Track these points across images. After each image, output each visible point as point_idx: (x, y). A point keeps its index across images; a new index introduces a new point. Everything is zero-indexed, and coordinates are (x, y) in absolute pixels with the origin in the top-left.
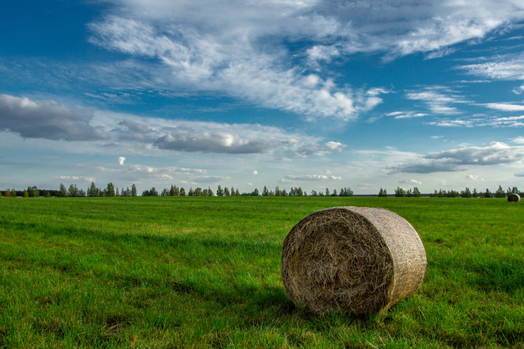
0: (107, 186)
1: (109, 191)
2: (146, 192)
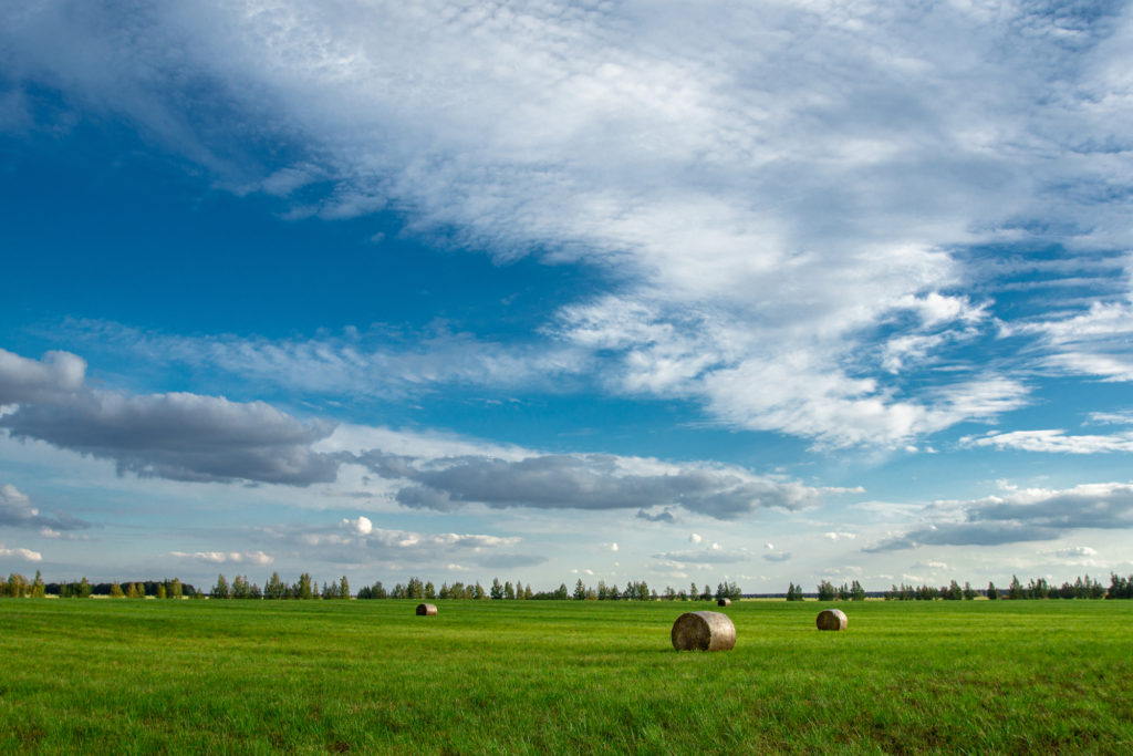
0: (299, 580)
1: (301, 589)
2: (367, 590)
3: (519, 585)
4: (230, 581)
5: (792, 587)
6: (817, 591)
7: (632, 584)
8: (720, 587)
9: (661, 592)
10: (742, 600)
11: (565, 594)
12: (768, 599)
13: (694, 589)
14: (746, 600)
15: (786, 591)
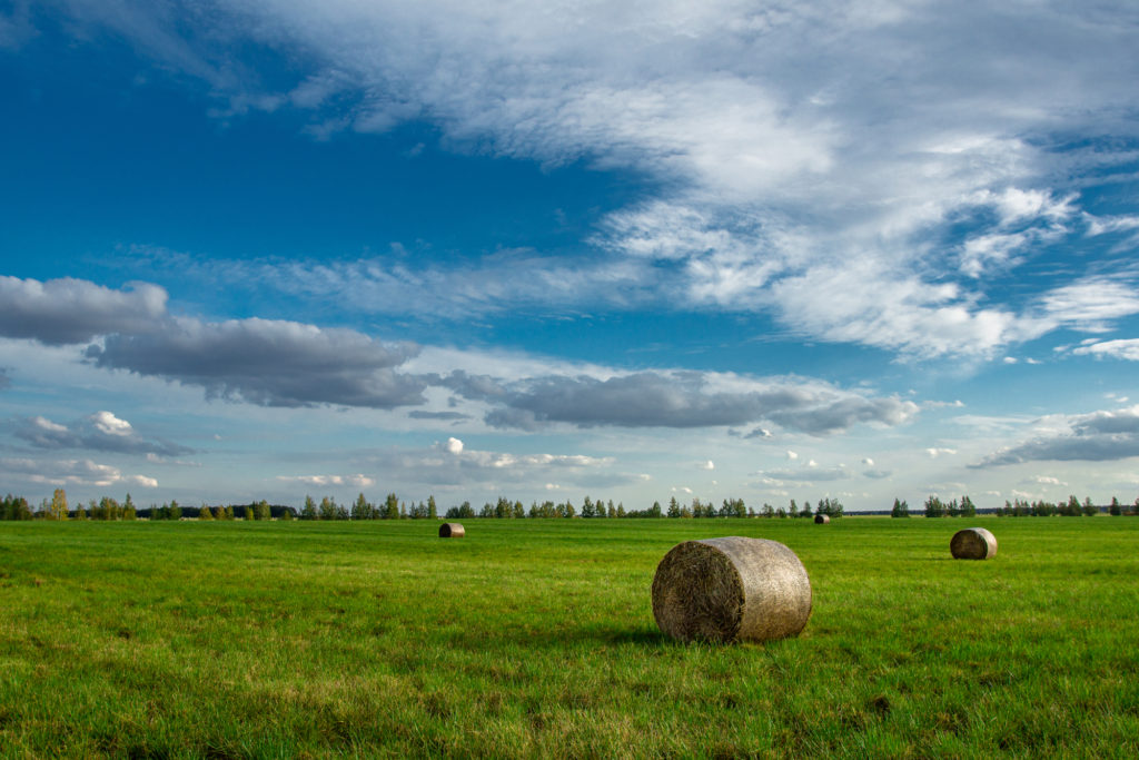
0: (386, 500)
1: (388, 510)
2: (455, 510)
3: (610, 504)
4: (318, 504)
5: (897, 503)
6: (924, 508)
7: (728, 502)
8: (821, 504)
9: (758, 510)
10: (844, 517)
11: (659, 513)
12: (871, 517)
13: (793, 506)
14: (849, 517)
15: (891, 509)
